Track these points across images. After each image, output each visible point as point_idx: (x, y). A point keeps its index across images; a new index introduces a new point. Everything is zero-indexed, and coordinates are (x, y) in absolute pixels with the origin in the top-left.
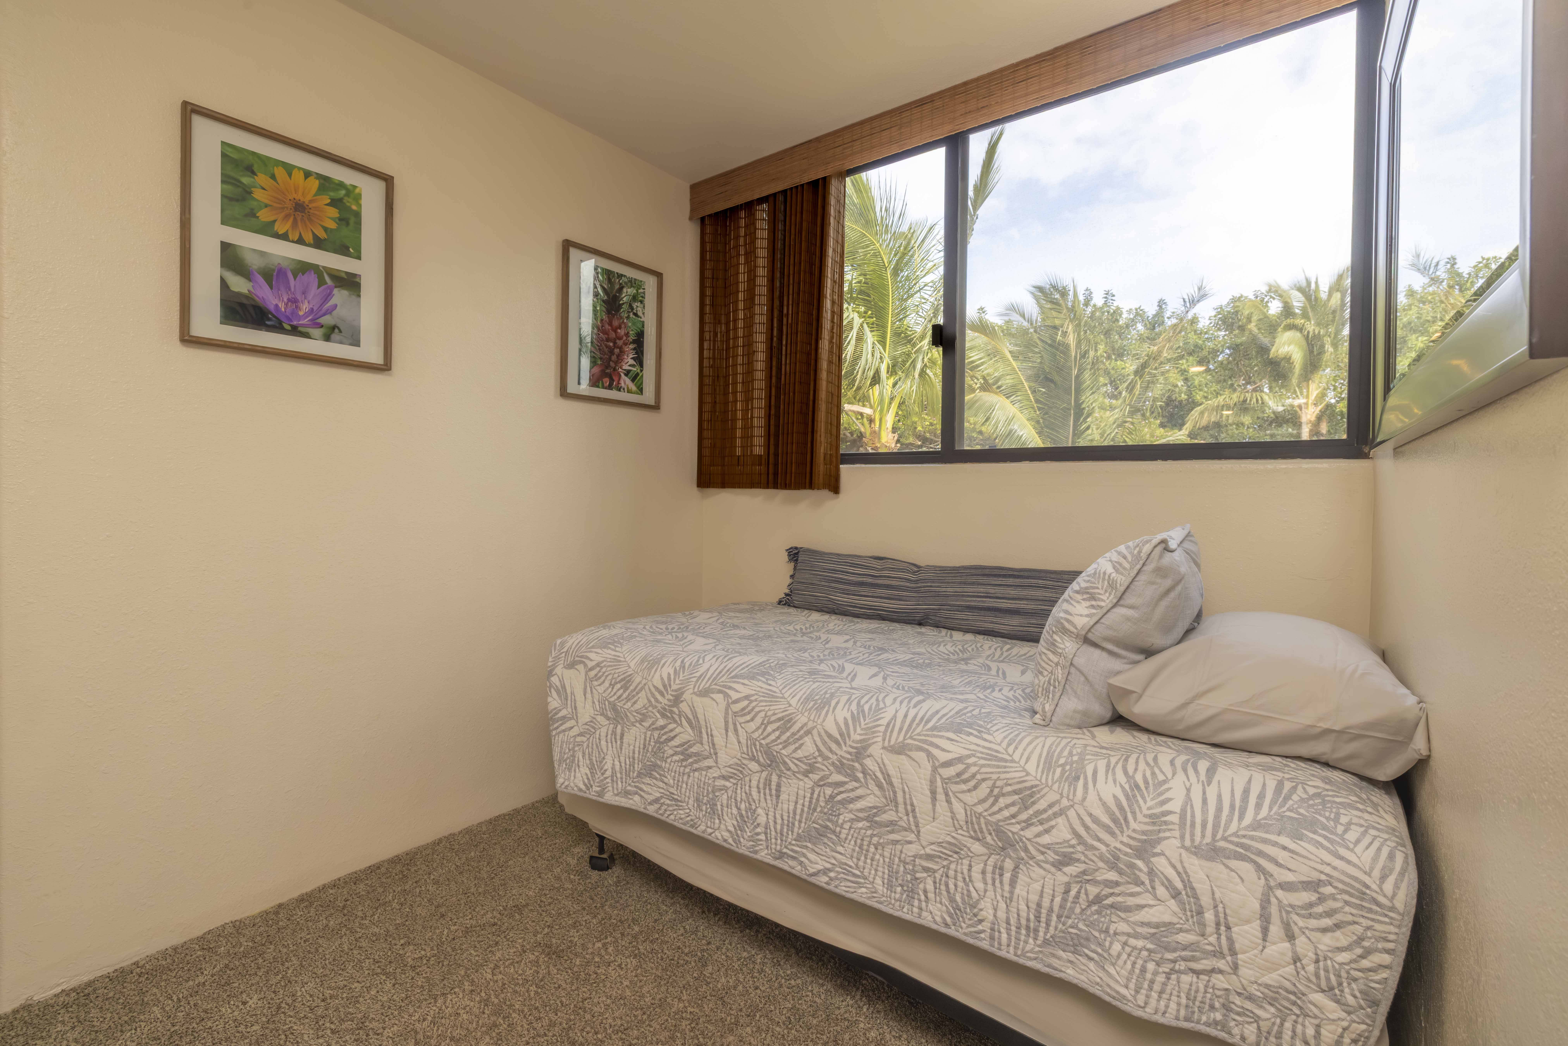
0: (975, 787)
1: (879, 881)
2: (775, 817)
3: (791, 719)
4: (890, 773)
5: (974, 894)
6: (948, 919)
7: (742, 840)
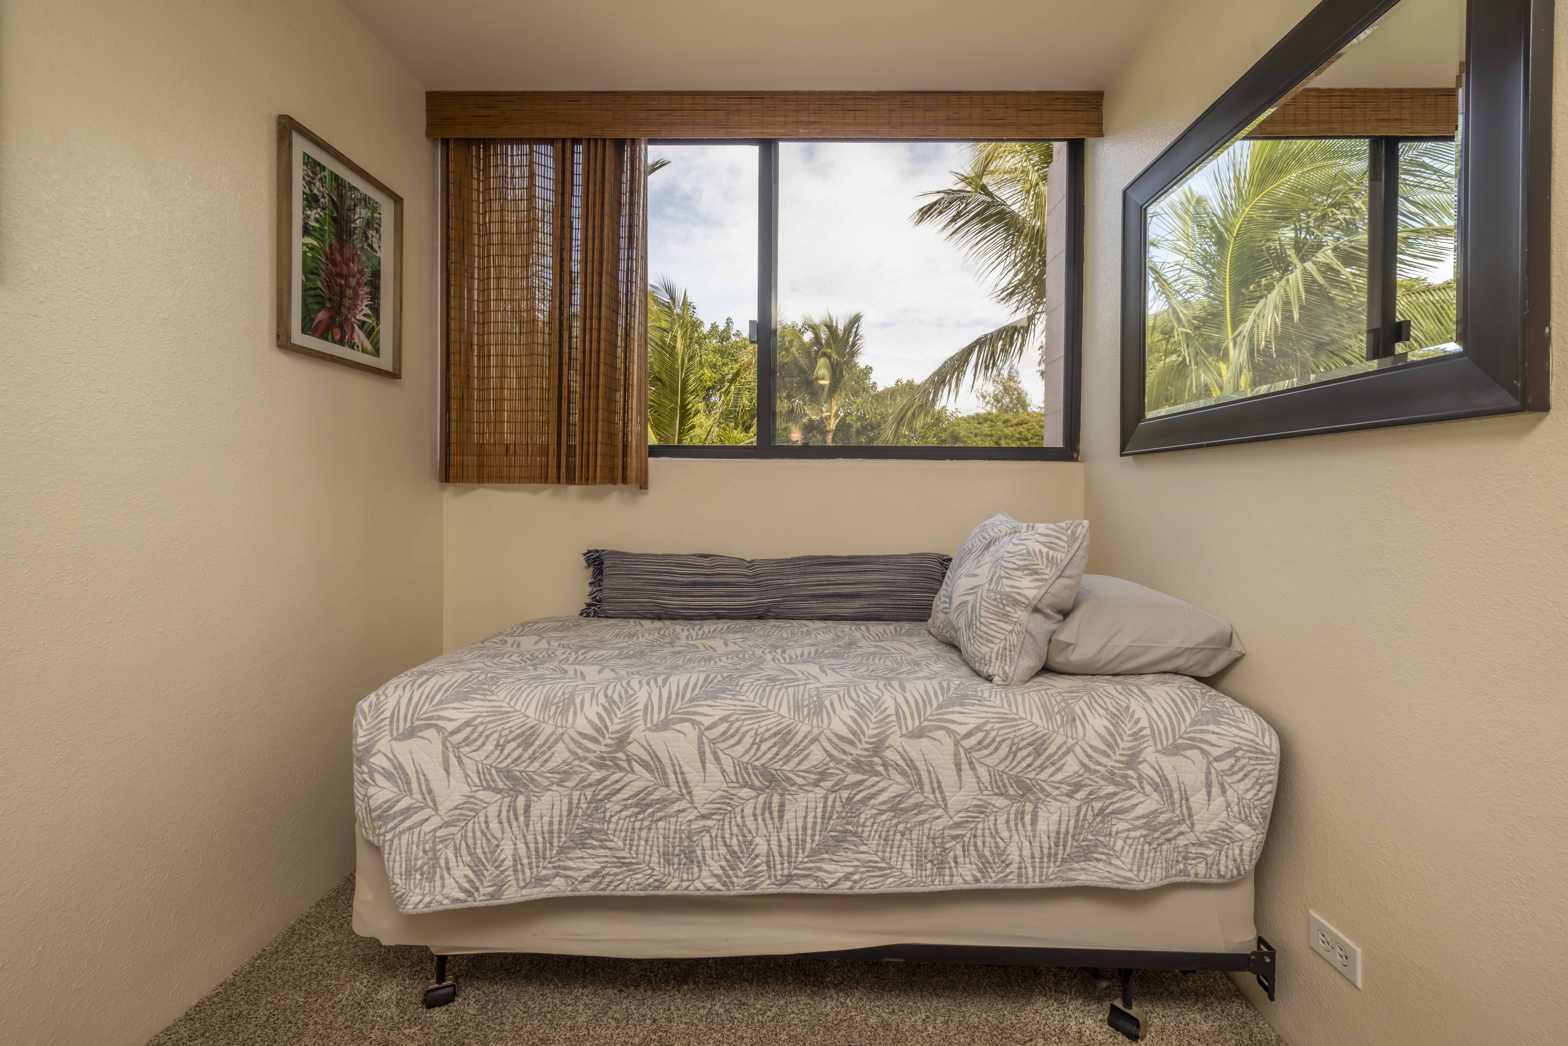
0: (996, 749)
1: (907, 865)
2: (779, 841)
3: (791, 730)
4: (913, 758)
5: (1001, 844)
6: (979, 875)
7: (735, 879)
